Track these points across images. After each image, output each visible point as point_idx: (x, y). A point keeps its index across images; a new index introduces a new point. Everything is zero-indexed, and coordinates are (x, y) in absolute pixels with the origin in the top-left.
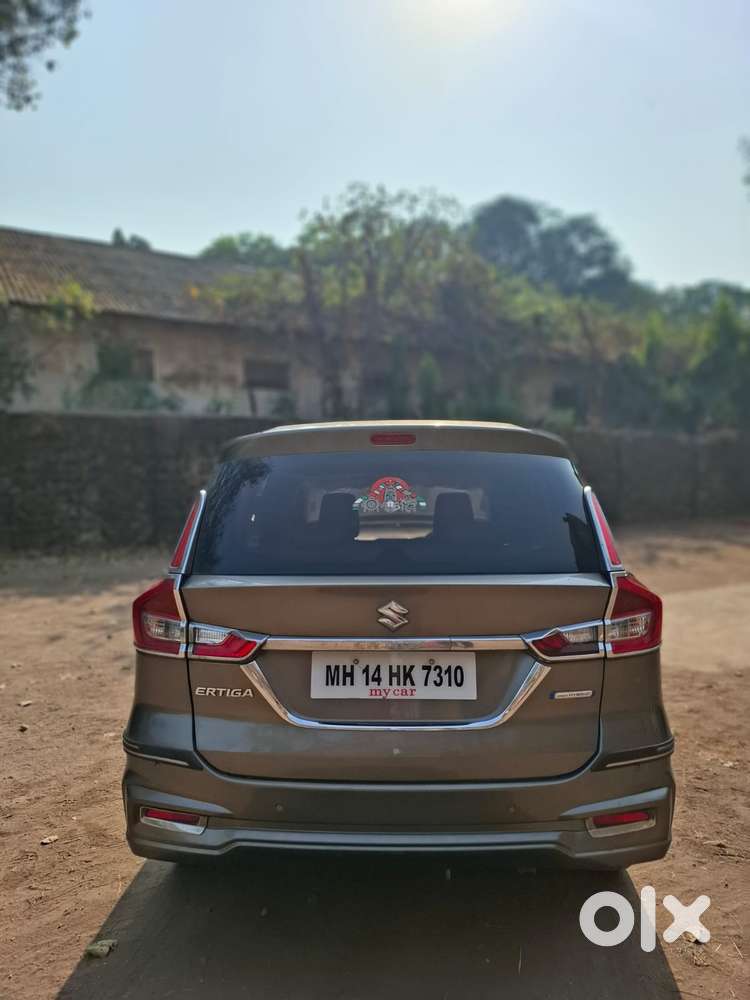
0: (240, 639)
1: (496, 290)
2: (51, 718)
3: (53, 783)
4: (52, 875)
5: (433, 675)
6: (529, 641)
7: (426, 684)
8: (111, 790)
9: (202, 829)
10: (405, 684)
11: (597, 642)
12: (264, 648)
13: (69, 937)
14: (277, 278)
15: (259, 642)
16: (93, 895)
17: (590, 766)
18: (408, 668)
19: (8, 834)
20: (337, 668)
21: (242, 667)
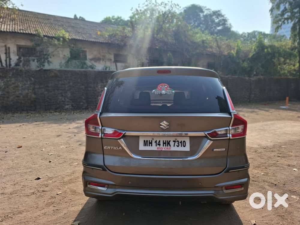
0: (118, 132)
1: (191, 33)
2: (58, 159)
3: (60, 177)
4: (60, 203)
5: (176, 144)
6: (206, 133)
7: (174, 146)
8: (77, 179)
9: (106, 189)
10: (168, 146)
11: (227, 134)
12: (125, 135)
13: (66, 221)
14: (124, 29)
15: (124, 133)
16: (73, 209)
17: (224, 171)
18: (169, 141)
19: (47, 191)
20: (147, 141)
21: (118, 140)
